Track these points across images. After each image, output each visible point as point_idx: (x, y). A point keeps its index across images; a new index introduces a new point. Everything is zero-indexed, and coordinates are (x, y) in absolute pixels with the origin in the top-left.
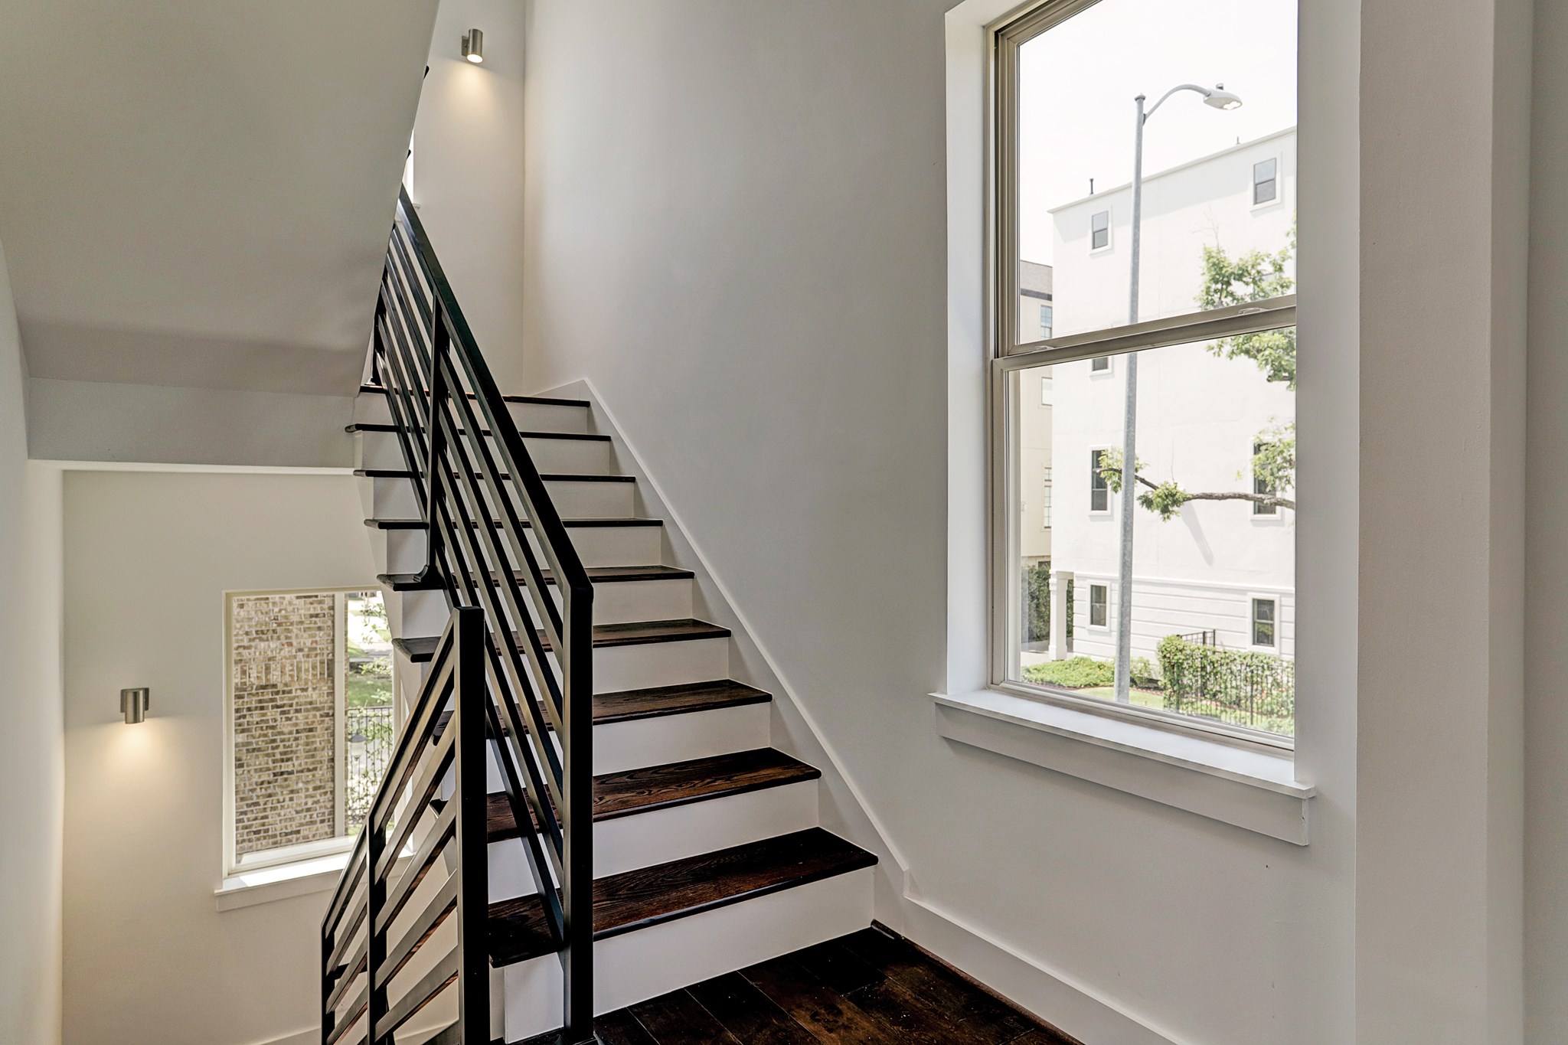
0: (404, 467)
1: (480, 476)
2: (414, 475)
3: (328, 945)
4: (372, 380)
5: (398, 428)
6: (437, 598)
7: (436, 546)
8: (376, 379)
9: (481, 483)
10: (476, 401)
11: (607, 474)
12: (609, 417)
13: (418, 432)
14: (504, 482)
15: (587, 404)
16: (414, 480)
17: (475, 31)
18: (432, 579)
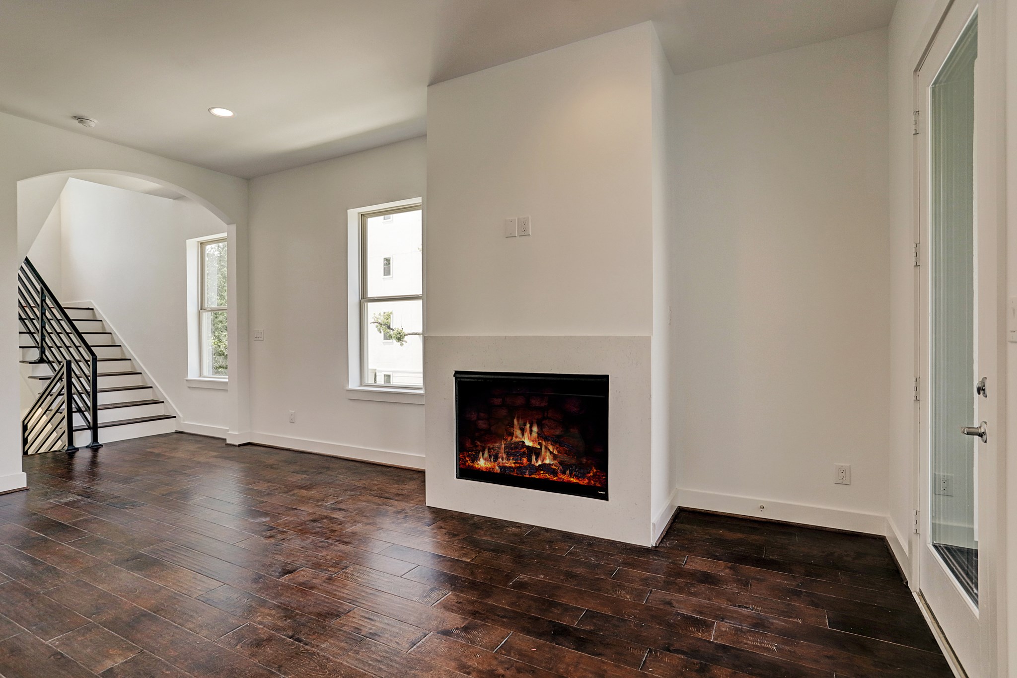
1: (60, 333)
6: (45, 366)
7: (43, 352)
11: (101, 332)
12: (101, 313)
14: (70, 334)
15: (93, 309)
18: (41, 361)
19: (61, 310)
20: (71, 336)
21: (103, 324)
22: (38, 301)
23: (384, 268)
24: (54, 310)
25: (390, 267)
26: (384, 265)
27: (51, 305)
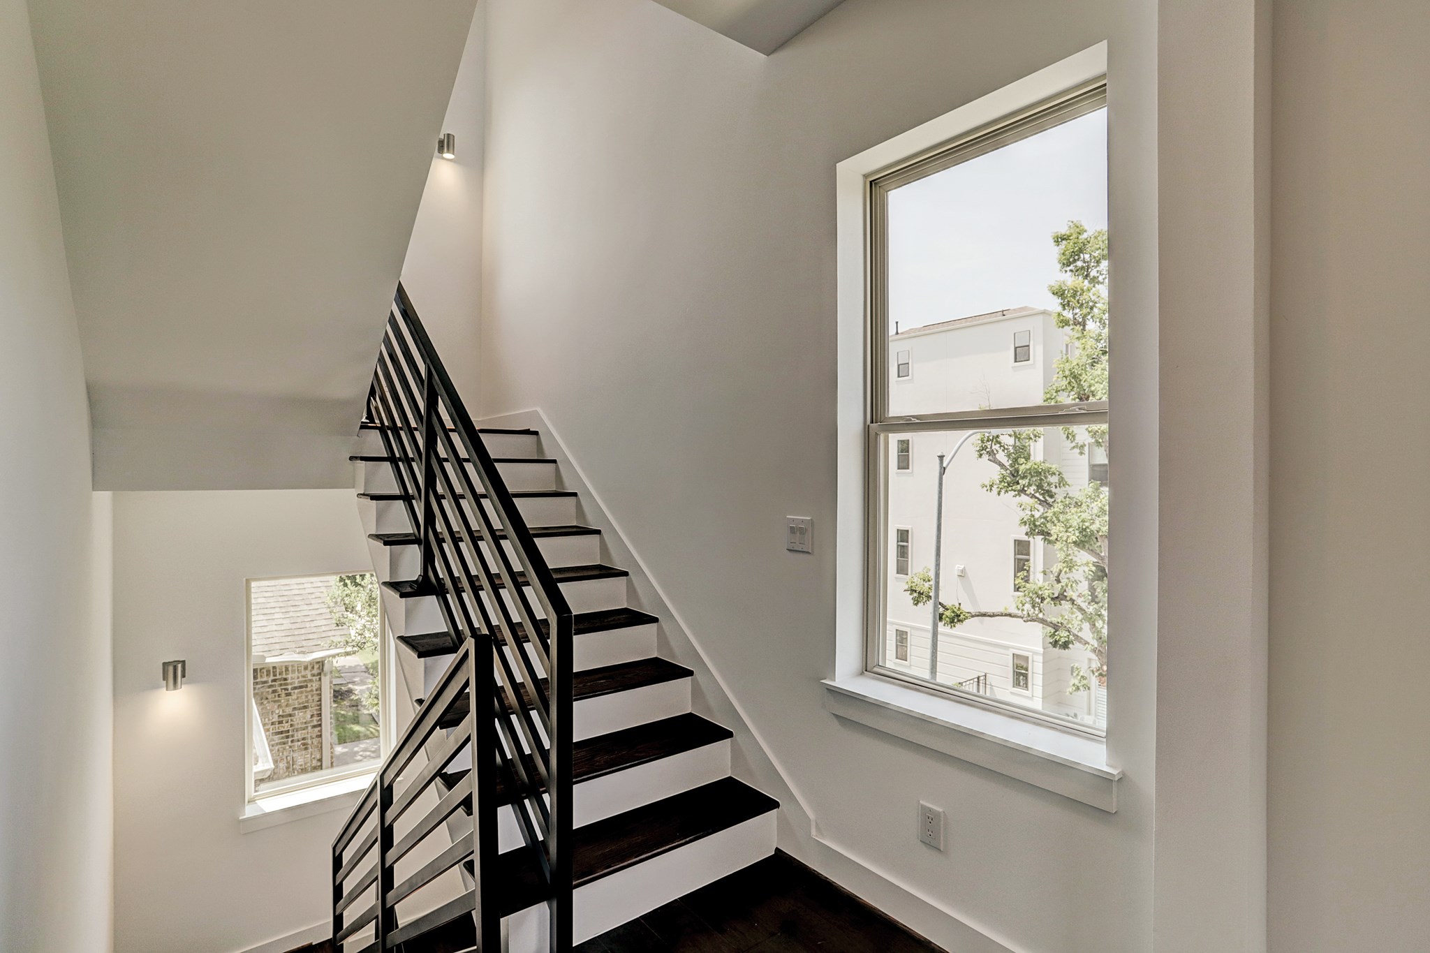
0: (396, 490)
1: (463, 497)
2: (406, 498)
3: (337, 862)
4: (367, 418)
5: (392, 459)
6: (431, 601)
7: (428, 559)
8: (370, 416)
9: (464, 503)
10: (471, 463)
13: (408, 461)
14: (482, 500)
16: (406, 503)
17: (448, 135)
18: (424, 587)
19: (473, 436)
20: (486, 503)
21: (557, 470)
22: (422, 405)
23: (899, 456)
24: (455, 438)
25: (908, 455)
26: (898, 452)
27: (449, 424)
